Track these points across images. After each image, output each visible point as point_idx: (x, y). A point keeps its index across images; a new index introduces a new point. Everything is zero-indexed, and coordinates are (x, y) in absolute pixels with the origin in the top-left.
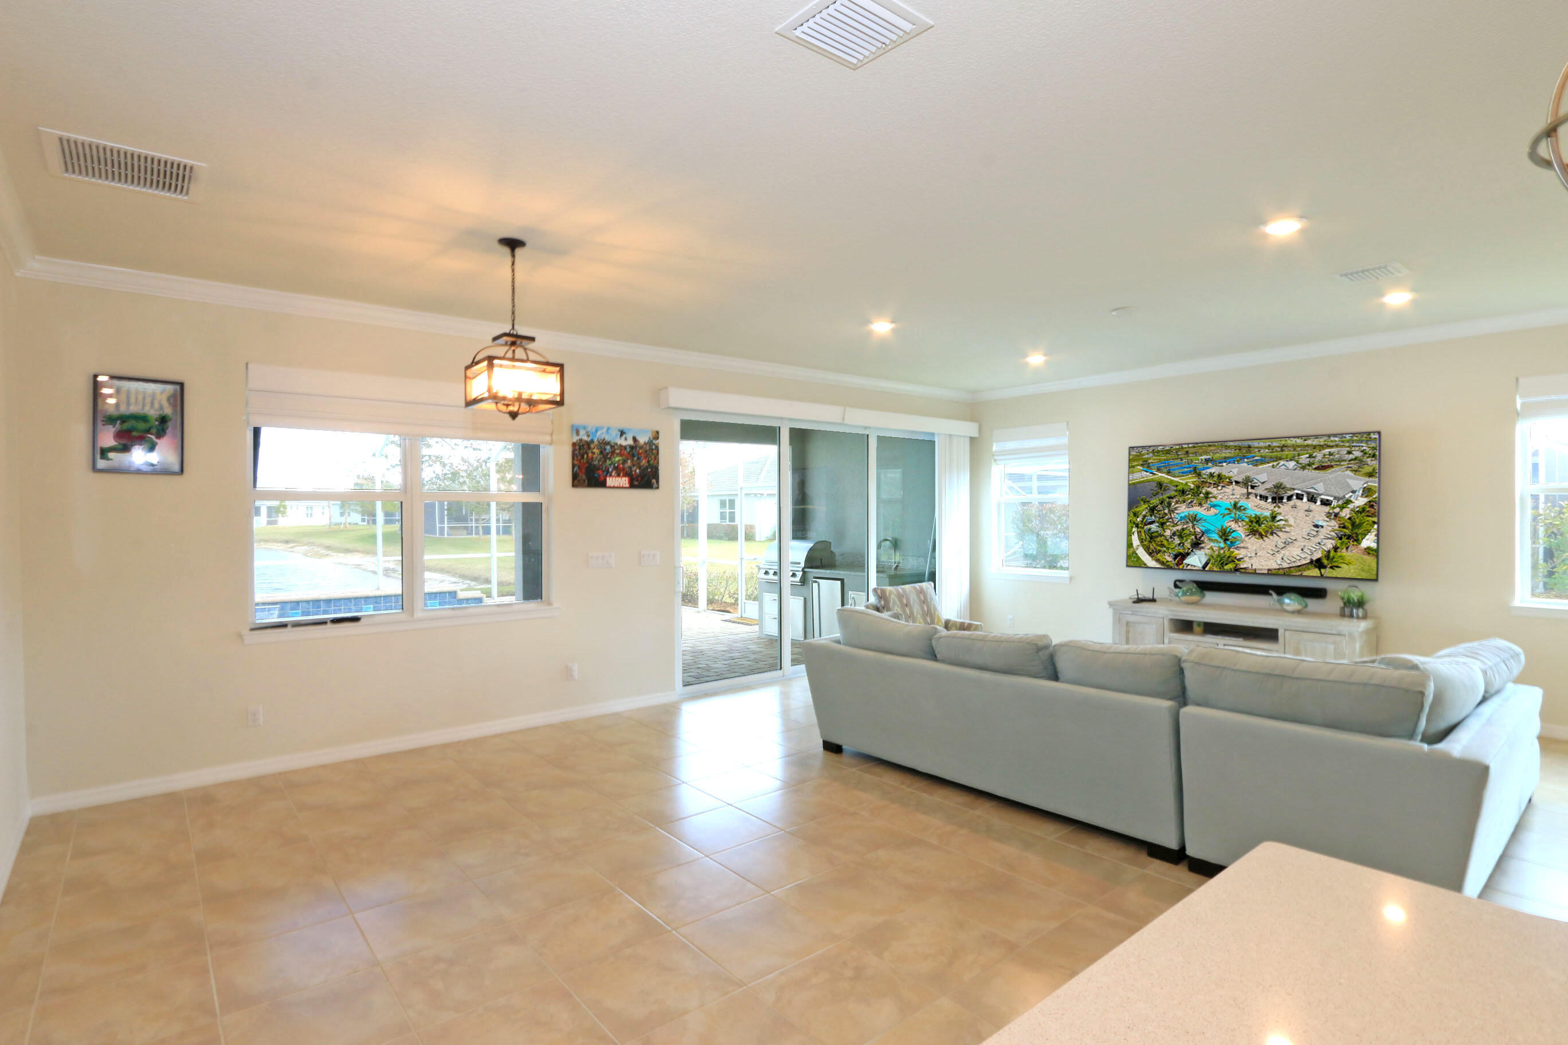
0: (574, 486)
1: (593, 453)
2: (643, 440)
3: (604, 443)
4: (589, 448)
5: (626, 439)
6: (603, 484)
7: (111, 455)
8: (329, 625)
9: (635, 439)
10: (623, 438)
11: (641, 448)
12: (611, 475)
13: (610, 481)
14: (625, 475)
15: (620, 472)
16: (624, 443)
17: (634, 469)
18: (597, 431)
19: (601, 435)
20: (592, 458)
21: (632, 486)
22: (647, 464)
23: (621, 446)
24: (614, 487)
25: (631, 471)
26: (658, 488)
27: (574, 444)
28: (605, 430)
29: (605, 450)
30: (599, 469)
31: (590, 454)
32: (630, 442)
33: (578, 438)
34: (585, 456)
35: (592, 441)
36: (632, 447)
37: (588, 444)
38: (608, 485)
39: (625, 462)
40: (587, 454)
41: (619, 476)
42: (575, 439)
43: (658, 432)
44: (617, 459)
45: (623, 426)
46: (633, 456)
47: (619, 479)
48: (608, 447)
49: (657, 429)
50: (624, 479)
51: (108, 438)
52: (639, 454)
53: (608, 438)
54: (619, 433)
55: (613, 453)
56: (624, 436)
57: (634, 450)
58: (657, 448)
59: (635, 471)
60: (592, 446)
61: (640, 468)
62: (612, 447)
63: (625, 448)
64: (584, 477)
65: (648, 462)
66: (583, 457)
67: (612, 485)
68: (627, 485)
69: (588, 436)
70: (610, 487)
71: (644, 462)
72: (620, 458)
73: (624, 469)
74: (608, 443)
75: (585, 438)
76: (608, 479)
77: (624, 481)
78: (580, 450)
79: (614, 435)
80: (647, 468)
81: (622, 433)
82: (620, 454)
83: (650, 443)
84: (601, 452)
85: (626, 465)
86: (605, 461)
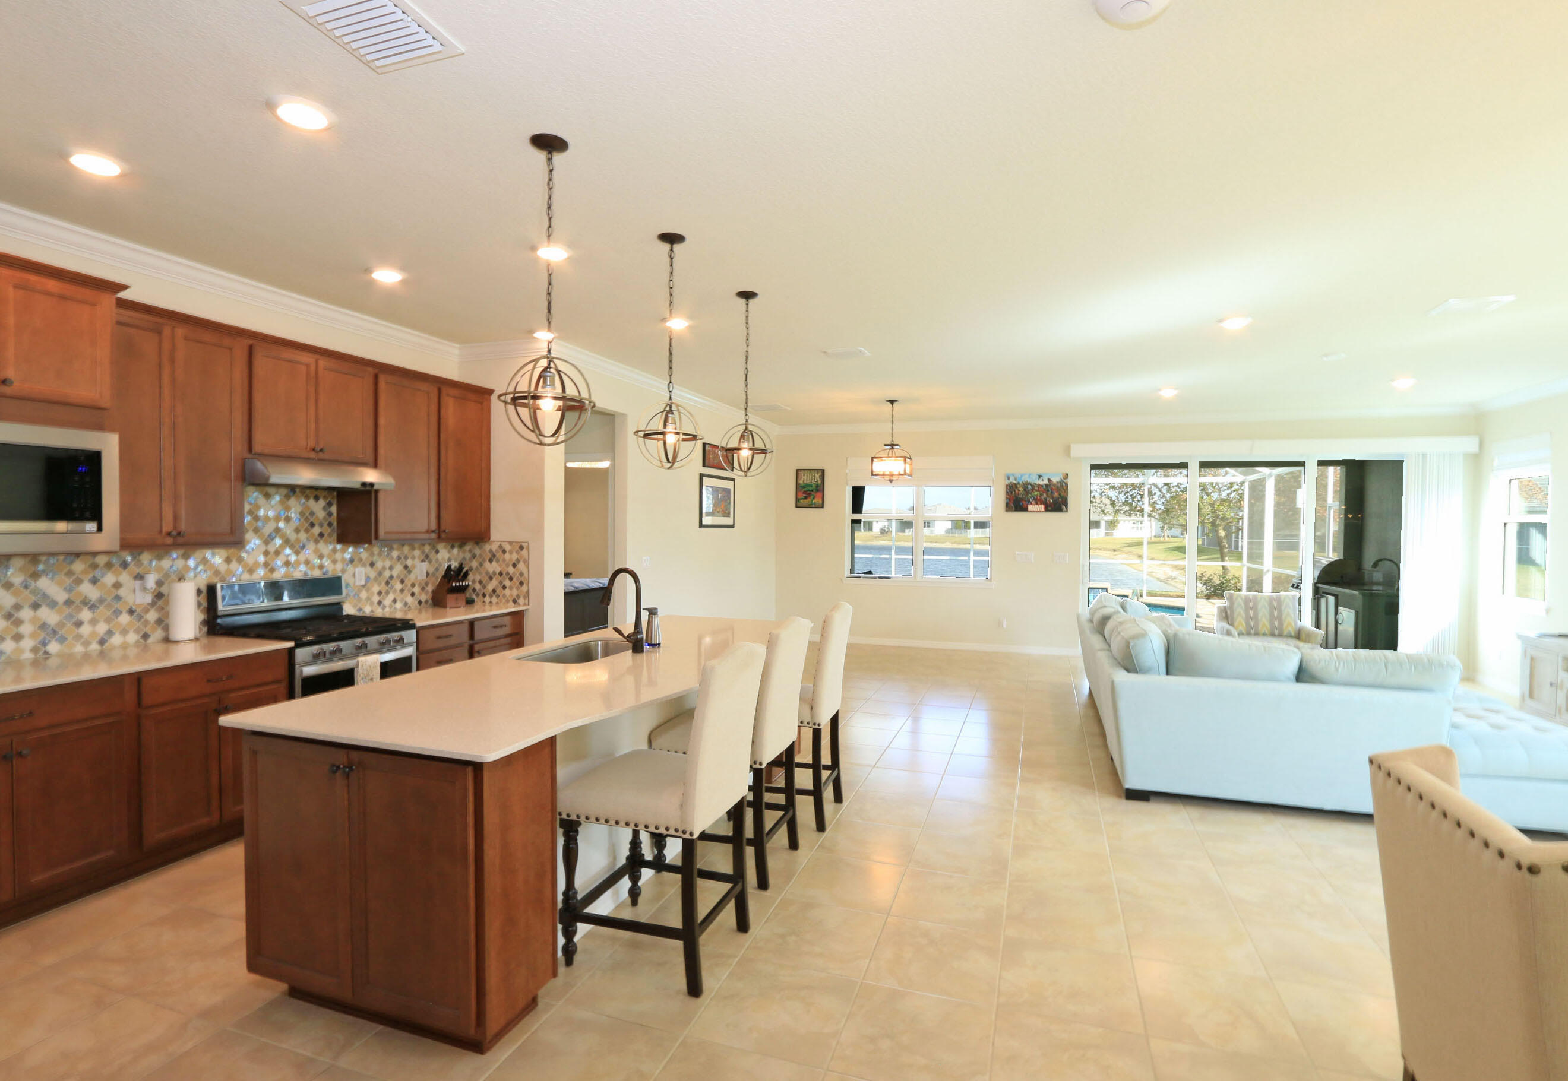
0: (1007, 511)
1: (1019, 490)
2: (1055, 480)
3: (1028, 484)
4: (1016, 487)
5: (1043, 480)
6: (1026, 510)
7: (802, 501)
8: (878, 579)
9: (1049, 480)
10: (1040, 480)
11: (1054, 485)
12: (1031, 504)
13: (1030, 508)
14: (1041, 504)
15: (1037, 501)
16: (1041, 483)
17: (1048, 499)
18: (1022, 476)
19: (1026, 479)
20: (1018, 494)
21: (1046, 510)
22: (1058, 496)
23: (1039, 485)
24: (1034, 511)
25: (1046, 500)
26: (1067, 511)
27: (1007, 486)
28: (1027, 476)
29: (1027, 487)
30: (1023, 500)
31: (1017, 491)
32: (1046, 482)
33: (1009, 482)
34: (1014, 492)
35: (1019, 483)
36: (1046, 485)
37: (1016, 485)
38: (1029, 509)
39: (1041, 495)
40: (1015, 491)
41: (1037, 504)
42: (1007, 482)
43: (1067, 475)
44: (1036, 493)
45: (1040, 472)
46: (1048, 491)
47: (1037, 506)
48: (1030, 486)
49: (1067, 472)
50: (1040, 506)
51: (801, 496)
52: (1052, 489)
53: (1029, 481)
54: (1038, 477)
55: (1033, 489)
56: (1041, 478)
57: (1049, 487)
58: (1067, 485)
59: (1049, 501)
60: (1018, 486)
61: (1053, 498)
62: (1032, 486)
63: (1042, 486)
64: (1012, 505)
65: (1060, 495)
66: (1012, 493)
67: (1032, 510)
68: (1043, 510)
69: (1016, 480)
70: (1031, 511)
71: (1056, 495)
72: (1038, 493)
73: (1041, 499)
74: (1030, 484)
75: (1014, 482)
76: (1029, 506)
77: (1041, 507)
78: (1011, 489)
79: (1034, 478)
80: (1058, 498)
81: (1040, 476)
82: (1039, 491)
83: (1061, 482)
84: (1025, 490)
85: (1042, 497)
86: (1027, 495)
